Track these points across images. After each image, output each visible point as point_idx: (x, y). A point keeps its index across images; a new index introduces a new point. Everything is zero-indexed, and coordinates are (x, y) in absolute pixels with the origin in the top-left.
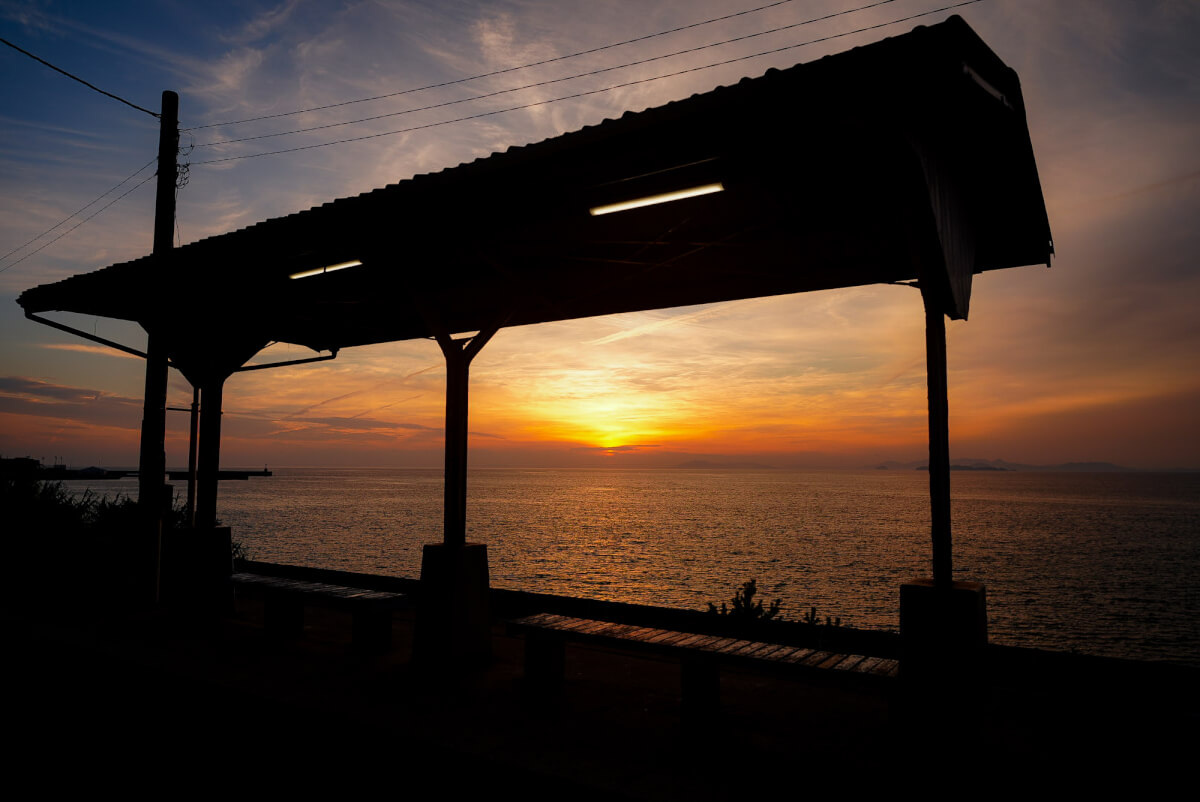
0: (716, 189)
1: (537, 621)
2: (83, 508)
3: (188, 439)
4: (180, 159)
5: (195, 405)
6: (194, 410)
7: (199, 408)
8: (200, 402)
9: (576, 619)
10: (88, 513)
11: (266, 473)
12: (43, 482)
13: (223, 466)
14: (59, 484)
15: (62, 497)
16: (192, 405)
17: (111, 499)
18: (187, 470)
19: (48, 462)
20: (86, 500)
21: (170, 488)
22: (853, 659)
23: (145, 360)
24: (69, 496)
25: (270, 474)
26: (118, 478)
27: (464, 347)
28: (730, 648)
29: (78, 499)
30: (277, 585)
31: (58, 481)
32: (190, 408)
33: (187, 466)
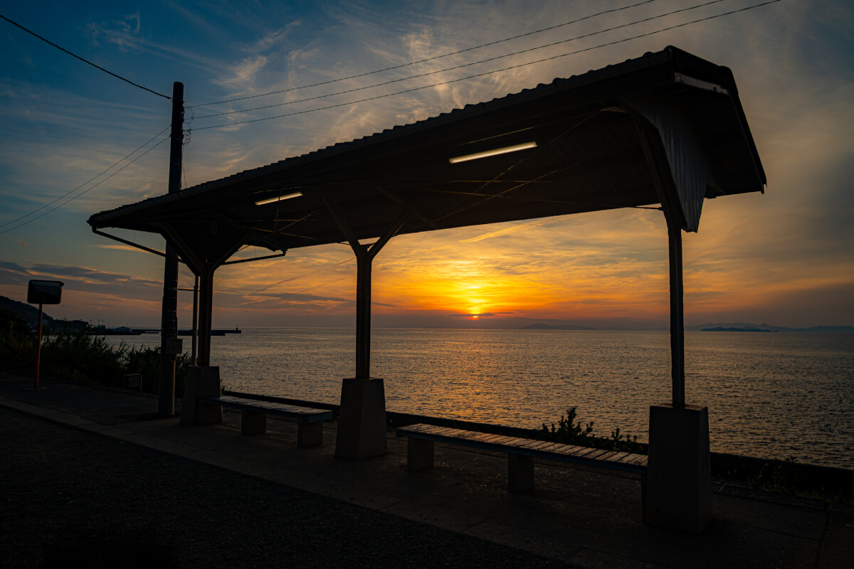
0: (531, 146)
1: (415, 428)
2: (119, 354)
3: (192, 309)
4: (185, 126)
5: (196, 287)
6: (195, 290)
7: (199, 289)
8: (199, 285)
9: (441, 427)
10: (123, 357)
11: (238, 331)
12: (94, 337)
13: (213, 327)
14: (104, 339)
15: (106, 347)
16: (195, 287)
17: (138, 349)
18: (192, 329)
19: (95, 323)
20: (121, 349)
21: (181, 341)
22: (621, 455)
23: (164, 258)
24: (110, 346)
25: (240, 332)
26: (139, 334)
27: (368, 249)
28: (540, 447)
29: (116, 349)
30: (249, 404)
31: (104, 336)
32: (193, 289)
33: (192, 327)
